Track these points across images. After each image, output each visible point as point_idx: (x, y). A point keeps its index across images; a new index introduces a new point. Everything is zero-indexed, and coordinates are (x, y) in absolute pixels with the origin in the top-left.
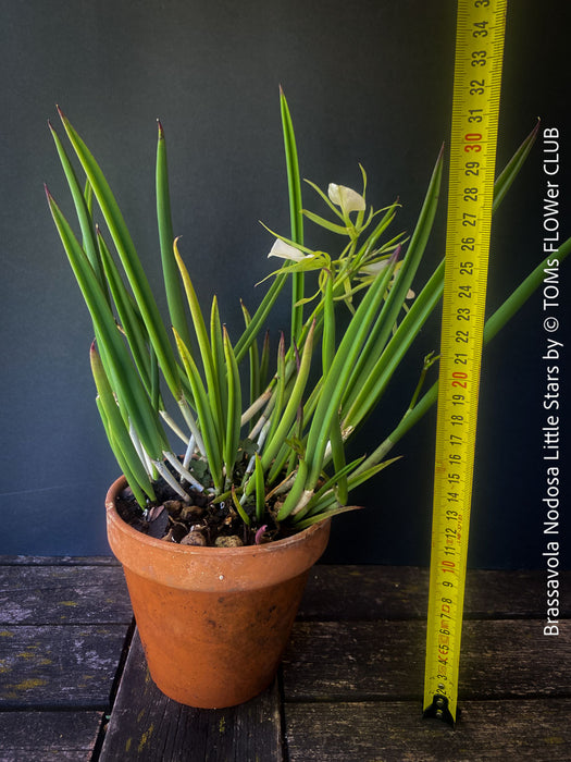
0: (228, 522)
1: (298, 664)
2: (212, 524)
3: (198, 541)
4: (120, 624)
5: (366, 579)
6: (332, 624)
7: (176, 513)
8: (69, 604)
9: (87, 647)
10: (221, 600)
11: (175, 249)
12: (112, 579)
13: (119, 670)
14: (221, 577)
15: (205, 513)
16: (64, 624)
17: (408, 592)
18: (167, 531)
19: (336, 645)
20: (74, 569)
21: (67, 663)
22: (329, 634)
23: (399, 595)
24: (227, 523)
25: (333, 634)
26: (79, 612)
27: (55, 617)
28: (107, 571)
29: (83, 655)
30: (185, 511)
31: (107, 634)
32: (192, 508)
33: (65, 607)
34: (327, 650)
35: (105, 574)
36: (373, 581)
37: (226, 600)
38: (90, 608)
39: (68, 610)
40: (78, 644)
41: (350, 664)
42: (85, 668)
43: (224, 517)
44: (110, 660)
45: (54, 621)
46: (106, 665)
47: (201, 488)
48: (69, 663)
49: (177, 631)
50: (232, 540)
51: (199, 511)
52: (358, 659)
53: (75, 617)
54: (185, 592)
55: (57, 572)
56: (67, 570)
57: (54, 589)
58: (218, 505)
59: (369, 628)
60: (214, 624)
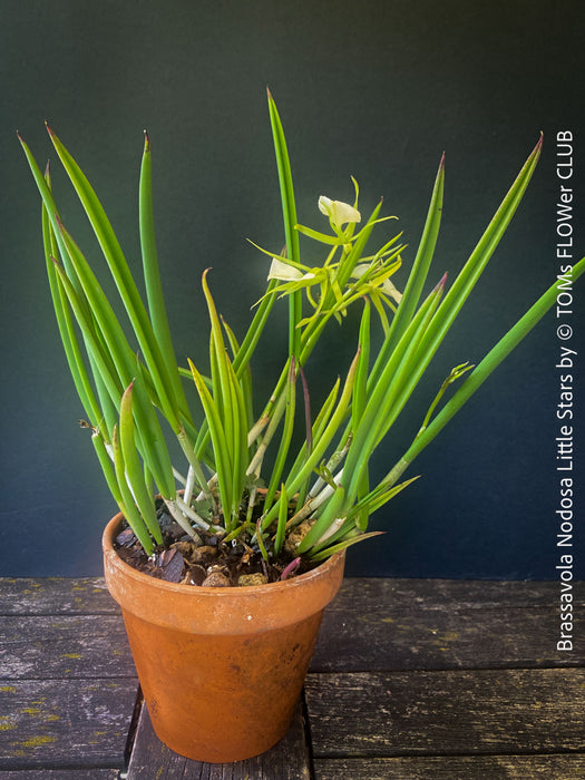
0: (245, 559)
1: (327, 719)
2: (230, 564)
3: (222, 581)
4: (130, 677)
5: (399, 626)
6: (362, 675)
7: (188, 554)
8: (73, 656)
9: (95, 702)
10: (246, 643)
11: (204, 280)
12: (118, 629)
13: (133, 726)
14: (250, 618)
15: (219, 553)
16: (70, 678)
17: (447, 639)
18: (184, 574)
19: (367, 698)
20: (75, 619)
21: (75, 719)
22: (361, 685)
23: (437, 643)
24: (245, 561)
25: (364, 686)
26: (84, 665)
27: (59, 670)
28: (112, 620)
29: (93, 711)
30: (198, 553)
31: (116, 688)
32: (205, 549)
33: (69, 660)
34: (359, 703)
35: (110, 624)
36: (408, 627)
37: (251, 642)
38: (96, 660)
39: (72, 664)
40: (86, 699)
41: (385, 717)
42: (95, 724)
43: (240, 555)
44: (122, 716)
45: (58, 674)
46: (118, 719)
47: (207, 527)
48: (77, 719)
49: (197, 681)
50: (256, 578)
51: (213, 550)
52: (393, 713)
53: (80, 670)
54: (209, 638)
55: (57, 621)
56: (68, 620)
57: (55, 641)
58: (229, 544)
59: (404, 679)
60: (238, 669)
